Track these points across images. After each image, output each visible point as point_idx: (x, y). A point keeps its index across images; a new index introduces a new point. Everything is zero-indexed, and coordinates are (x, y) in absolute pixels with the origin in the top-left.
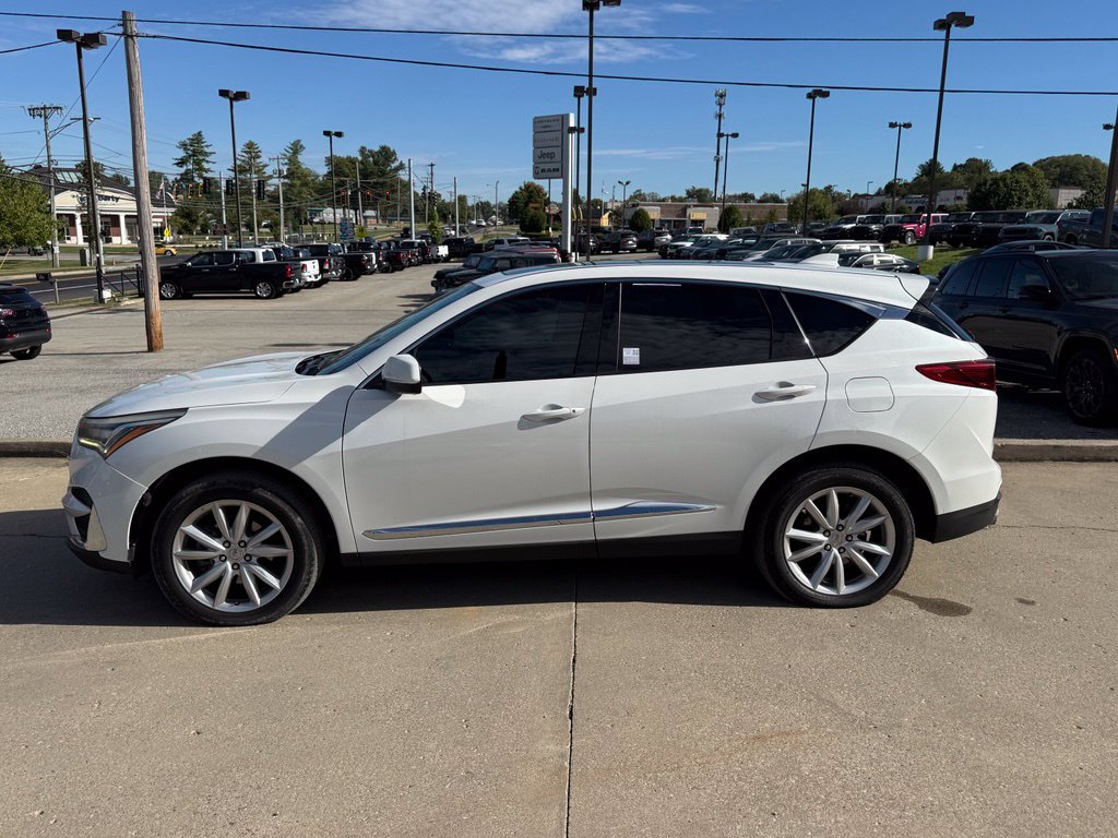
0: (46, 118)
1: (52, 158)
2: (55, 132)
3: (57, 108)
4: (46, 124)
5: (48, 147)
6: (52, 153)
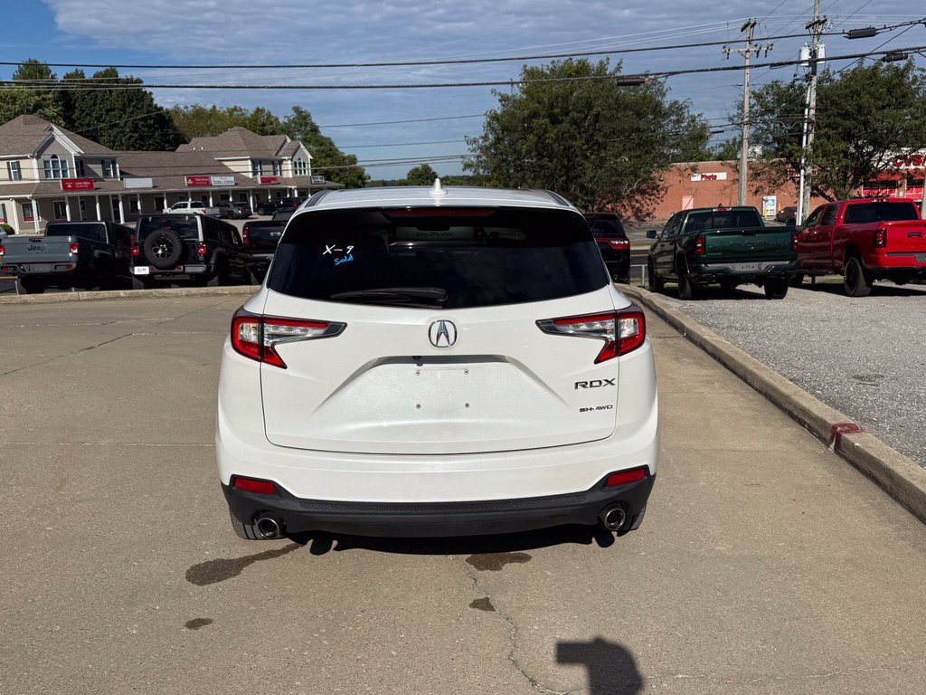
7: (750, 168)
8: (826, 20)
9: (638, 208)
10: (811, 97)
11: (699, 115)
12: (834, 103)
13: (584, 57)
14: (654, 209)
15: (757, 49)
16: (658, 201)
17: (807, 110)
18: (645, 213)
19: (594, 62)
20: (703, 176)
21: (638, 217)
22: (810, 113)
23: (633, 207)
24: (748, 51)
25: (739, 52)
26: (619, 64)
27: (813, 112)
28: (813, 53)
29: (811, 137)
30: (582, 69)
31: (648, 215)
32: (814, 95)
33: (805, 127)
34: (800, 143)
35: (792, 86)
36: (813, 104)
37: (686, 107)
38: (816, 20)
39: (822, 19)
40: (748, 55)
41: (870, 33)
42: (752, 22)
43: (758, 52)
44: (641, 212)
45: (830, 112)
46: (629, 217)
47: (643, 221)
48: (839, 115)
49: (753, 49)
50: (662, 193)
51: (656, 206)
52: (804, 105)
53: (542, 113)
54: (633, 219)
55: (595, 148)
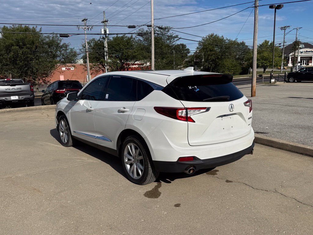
0: (285, 30)
1: (285, 41)
2: (287, 33)
3: (288, 26)
4: (285, 31)
5: (284, 38)
6: (285, 40)
7: (90, 66)
8: (108, 21)
9: (44, 79)
10: (106, 45)
11: (73, 48)
12: (113, 47)
13: (27, 26)
14: (50, 80)
15: (88, 28)
16: (51, 77)
17: (105, 48)
18: (47, 81)
19: (31, 27)
20: (66, 69)
21: (45, 83)
22: (106, 49)
23: (42, 79)
24: (85, 28)
25: (82, 28)
26: (41, 29)
27: (107, 49)
28: (105, 31)
29: (107, 57)
30: (27, 29)
31: (48, 82)
32: (107, 44)
33: (105, 54)
34: (104, 59)
35: (99, 40)
36: (107, 47)
37: (69, 45)
38: (105, 20)
39: (107, 20)
40: (85, 29)
41: (134, 27)
42: (86, 19)
43: (88, 29)
44: (46, 81)
45: (112, 49)
46: (41, 83)
47: (47, 84)
48: (115, 50)
49: (87, 28)
50: (52, 74)
51: (50, 78)
52: (104, 47)
53: (14, 44)
54: (43, 83)
55: (37, 57)
